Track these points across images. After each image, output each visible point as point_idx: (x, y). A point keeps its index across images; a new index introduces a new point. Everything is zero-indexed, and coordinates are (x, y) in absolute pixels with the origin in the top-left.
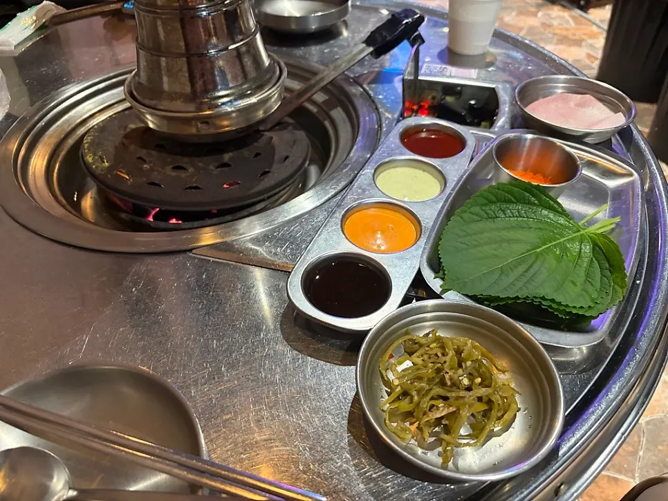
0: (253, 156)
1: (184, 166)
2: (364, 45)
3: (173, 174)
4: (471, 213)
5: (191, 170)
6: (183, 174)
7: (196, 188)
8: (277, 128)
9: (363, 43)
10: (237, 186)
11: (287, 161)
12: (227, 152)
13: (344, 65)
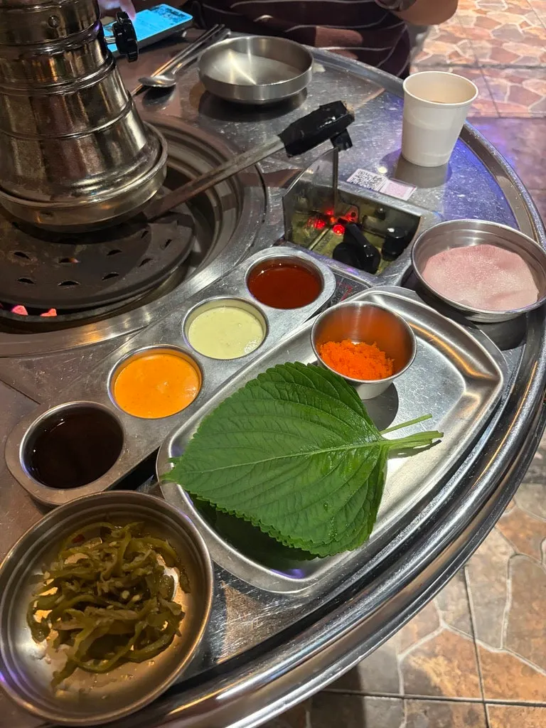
0: (108, 253)
1: (27, 253)
2: (279, 139)
3: (13, 261)
4: (263, 388)
5: (34, 259)
6: (23, 263)
7: (29, 281)
8: (163, 219)
9: (279, 135)
10: (74, 286)
11: (145, 266)
12: (81, 243)
13: (249, 159)
